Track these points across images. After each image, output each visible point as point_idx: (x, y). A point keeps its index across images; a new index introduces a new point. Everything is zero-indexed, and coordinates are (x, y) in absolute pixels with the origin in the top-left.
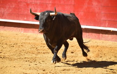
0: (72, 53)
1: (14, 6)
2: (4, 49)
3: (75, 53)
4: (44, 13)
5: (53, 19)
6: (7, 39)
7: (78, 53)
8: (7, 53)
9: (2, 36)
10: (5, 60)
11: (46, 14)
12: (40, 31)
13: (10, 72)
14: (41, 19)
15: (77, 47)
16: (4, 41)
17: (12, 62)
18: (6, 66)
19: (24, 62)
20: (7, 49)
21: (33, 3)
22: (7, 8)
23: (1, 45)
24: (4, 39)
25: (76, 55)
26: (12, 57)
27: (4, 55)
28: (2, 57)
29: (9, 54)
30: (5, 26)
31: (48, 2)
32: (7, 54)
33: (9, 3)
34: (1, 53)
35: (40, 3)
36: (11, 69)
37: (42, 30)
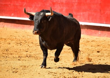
0: (98, 52)
1: (40, 5)
2: (30, 48)
3: (101, 52)
4: (39, 13)
5: (49, 20)
6: (33, 38)
7: (104, 52)
8: (33, 51)
9: (28, 34)
10: (31, 58)
11: (42, 14)
12: (34, 33)
13: (36, 71)
14: (36, 19)
15: (103, 47)
16: (30, 40)
17: (38, 61)
18: (32, 65)
19: (50, 61)
20: (33, 48)
21: (59, 2)
22: (33, 7)
23: (28, 44)
24: (30, 38)
25: (102, 55)
26: (38, 56)
27: (30, 53)
28: (28, 55)
29: (35, 53)
30: (31, 25)
31: (74, 1)
32: (33, 53)
33: (35, 3)
34: (27, 51)
35: (66, 2)
36: (37, 68)
37: (36, 31)
